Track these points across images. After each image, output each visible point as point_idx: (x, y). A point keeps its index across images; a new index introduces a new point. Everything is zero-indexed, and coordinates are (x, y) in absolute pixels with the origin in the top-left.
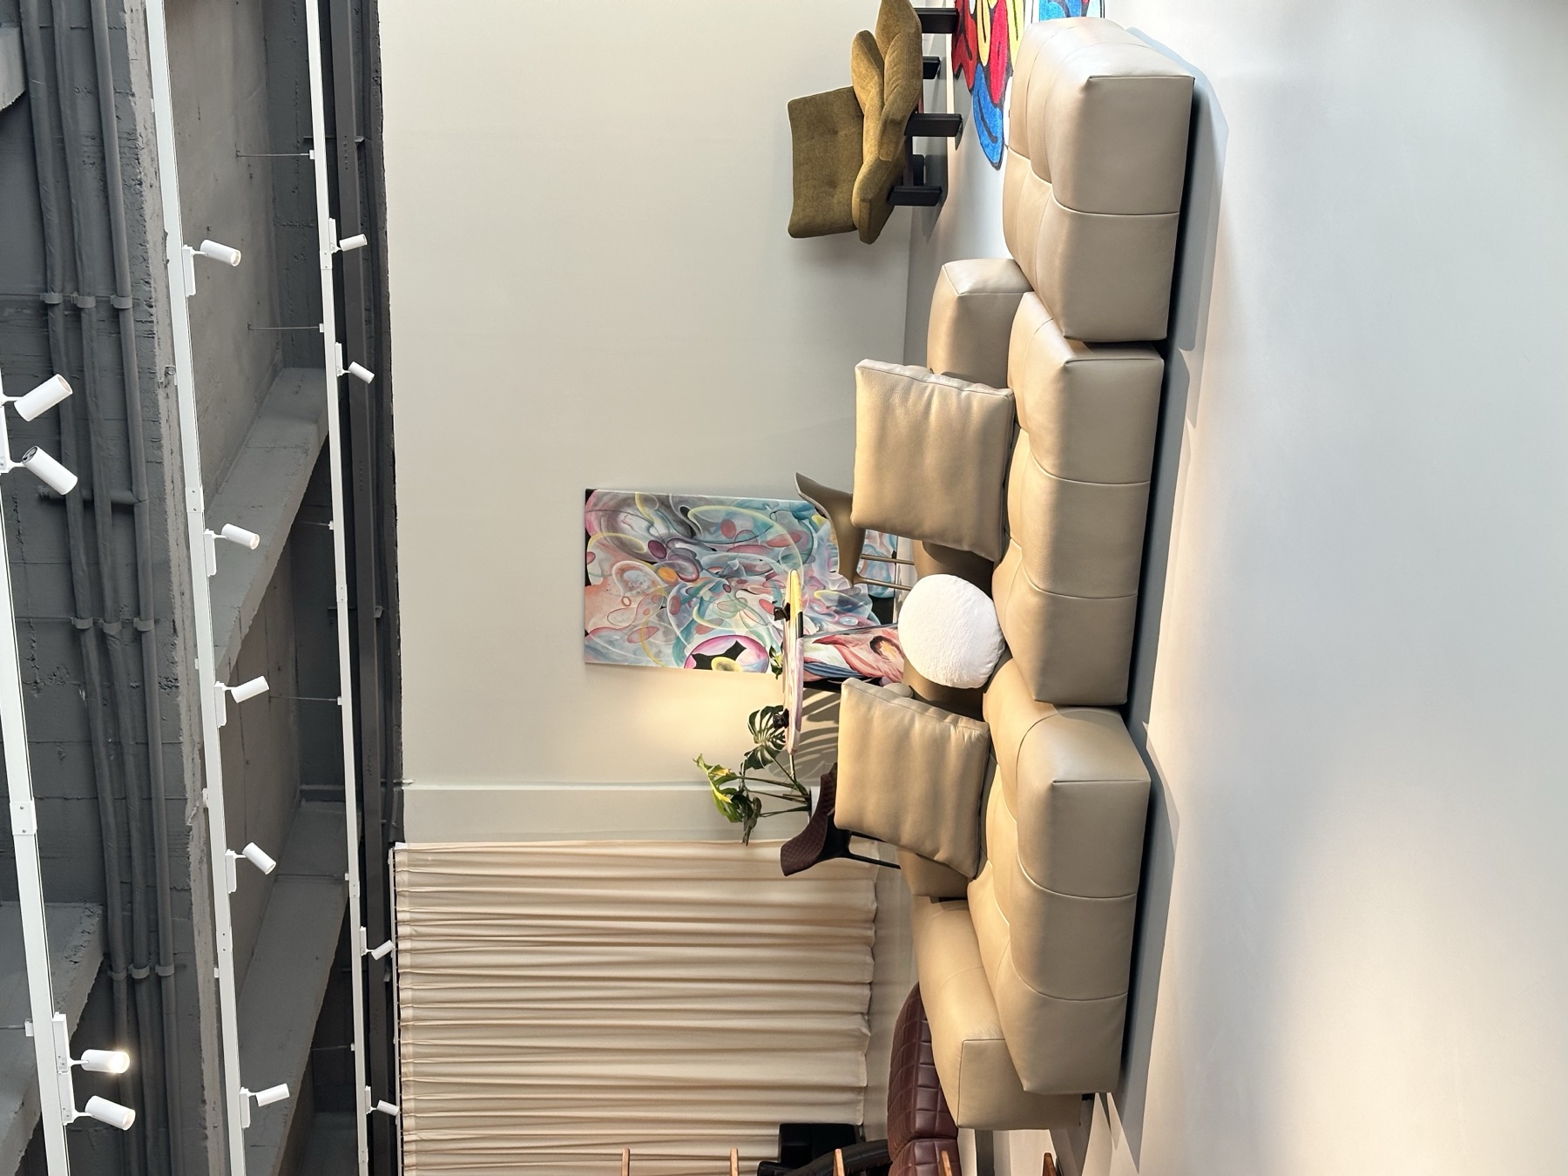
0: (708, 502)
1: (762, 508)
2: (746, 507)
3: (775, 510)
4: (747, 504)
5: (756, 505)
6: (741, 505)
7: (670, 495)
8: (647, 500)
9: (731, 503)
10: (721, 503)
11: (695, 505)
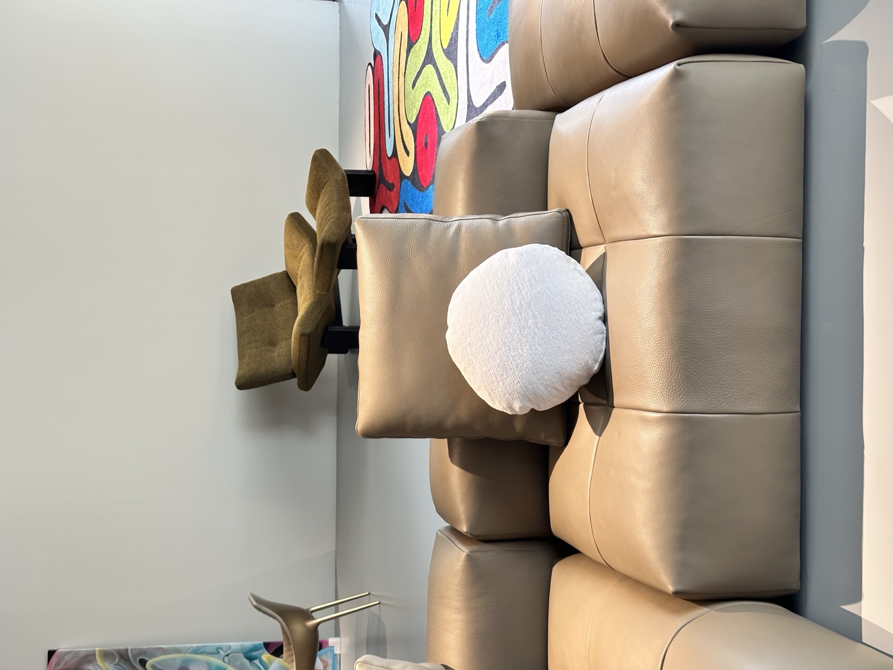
0: (165, 651)
1: (216, 652)
2: (202, 653)
3: (227, 653)
4: (202, 650)
5: (210, 650)
6: (196, 651)
7: (130, 648)
8: (107, 655)
9: (187, 651)
10: (178, 651)
11: (152, 655)
